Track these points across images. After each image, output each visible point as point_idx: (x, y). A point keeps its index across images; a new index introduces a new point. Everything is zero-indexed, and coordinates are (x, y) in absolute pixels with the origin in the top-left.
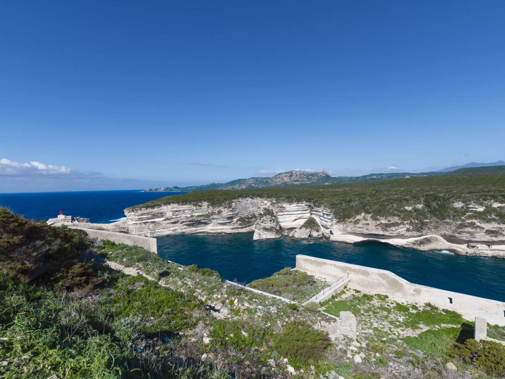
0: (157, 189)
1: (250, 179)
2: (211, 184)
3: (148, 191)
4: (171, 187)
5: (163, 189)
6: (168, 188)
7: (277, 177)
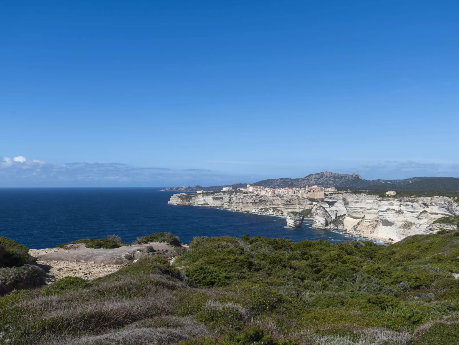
0: (178, 188)
1: (278, 180)
2: (237, 184)
3: (169, 190)
4: (193, 187)
5: (185, 188)
6: (189, 187)
7: (306, 178)
